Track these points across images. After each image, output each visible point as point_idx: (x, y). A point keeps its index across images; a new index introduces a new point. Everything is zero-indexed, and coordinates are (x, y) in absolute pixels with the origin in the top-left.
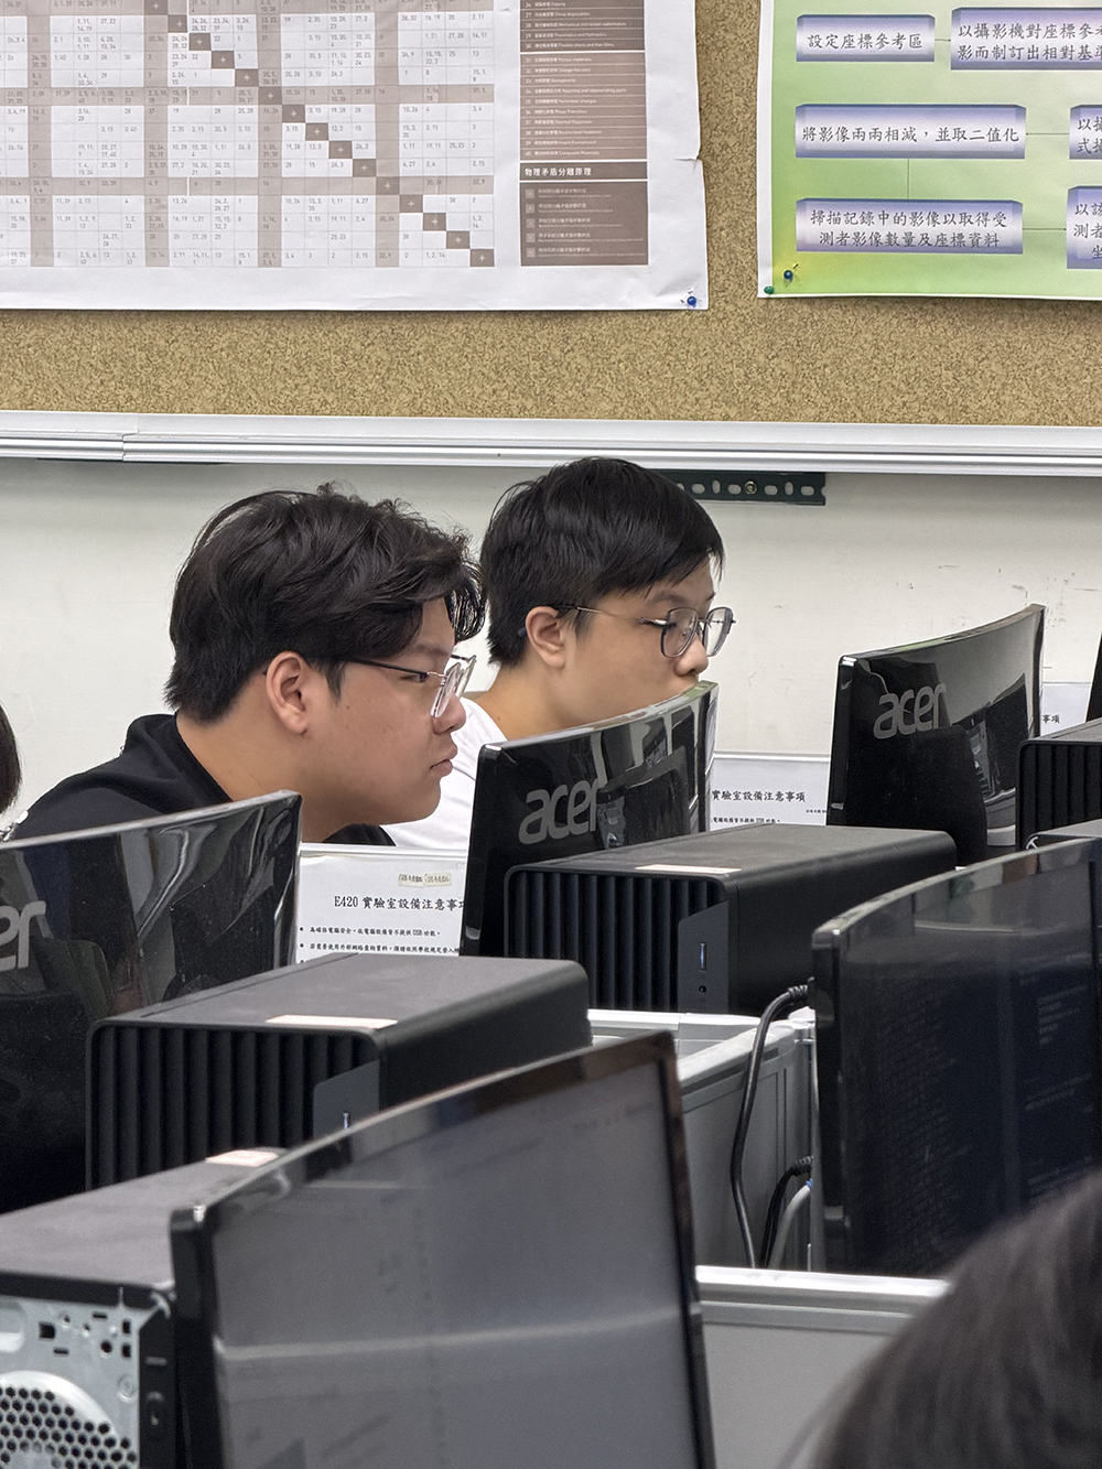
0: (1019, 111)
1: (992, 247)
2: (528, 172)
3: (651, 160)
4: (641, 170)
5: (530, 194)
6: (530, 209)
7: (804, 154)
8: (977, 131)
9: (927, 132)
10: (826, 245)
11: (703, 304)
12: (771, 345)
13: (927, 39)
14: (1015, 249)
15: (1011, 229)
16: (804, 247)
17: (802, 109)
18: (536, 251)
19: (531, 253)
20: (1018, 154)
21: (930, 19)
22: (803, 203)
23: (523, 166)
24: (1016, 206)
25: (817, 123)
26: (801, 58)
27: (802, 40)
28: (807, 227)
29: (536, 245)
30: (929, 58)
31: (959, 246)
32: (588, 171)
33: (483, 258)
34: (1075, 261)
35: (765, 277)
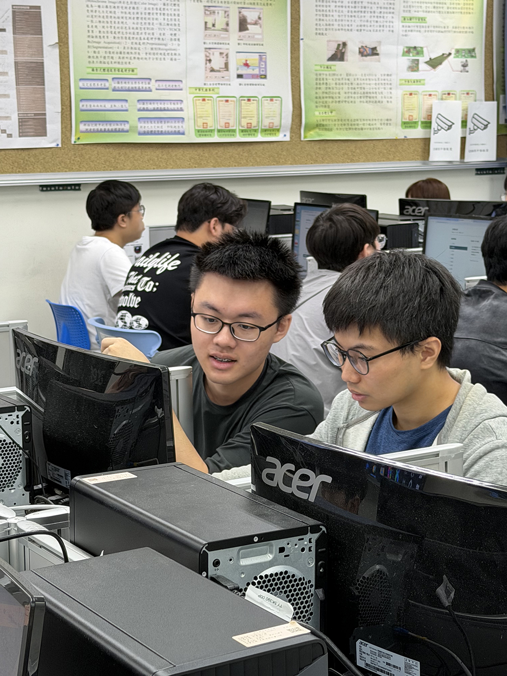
0: (126, 101)
1: (123, 131)
2: (20, 115)
3: (47, 112)
4: (45, 114)
5: (20, 120)
6: (20, 124)
7: (82, 110)
8: (118, 105)
9: (108, 105)
10: (87, 131)
11: (60, 146)
12: (75, 154)
13: (107, 85)
14: (127, 131)
15: (126, 127)
16: (82, 132)
17: (81, 100)
18: (22, 134)
19: (21, 134)
20: (127, 110)
21: (107, 80)
22: (82, 122)
23: (18, 114)
24: (127, 122)
25: (85, 103)
26: (81, 88)
27: (81, 84)
28: (82, 127)
29: (22, 133)
30: (107, 89)
31: (116, 131)
32: (33, 115)
33: (10, 136)
34: (140, 134)
35: (73, 139)
